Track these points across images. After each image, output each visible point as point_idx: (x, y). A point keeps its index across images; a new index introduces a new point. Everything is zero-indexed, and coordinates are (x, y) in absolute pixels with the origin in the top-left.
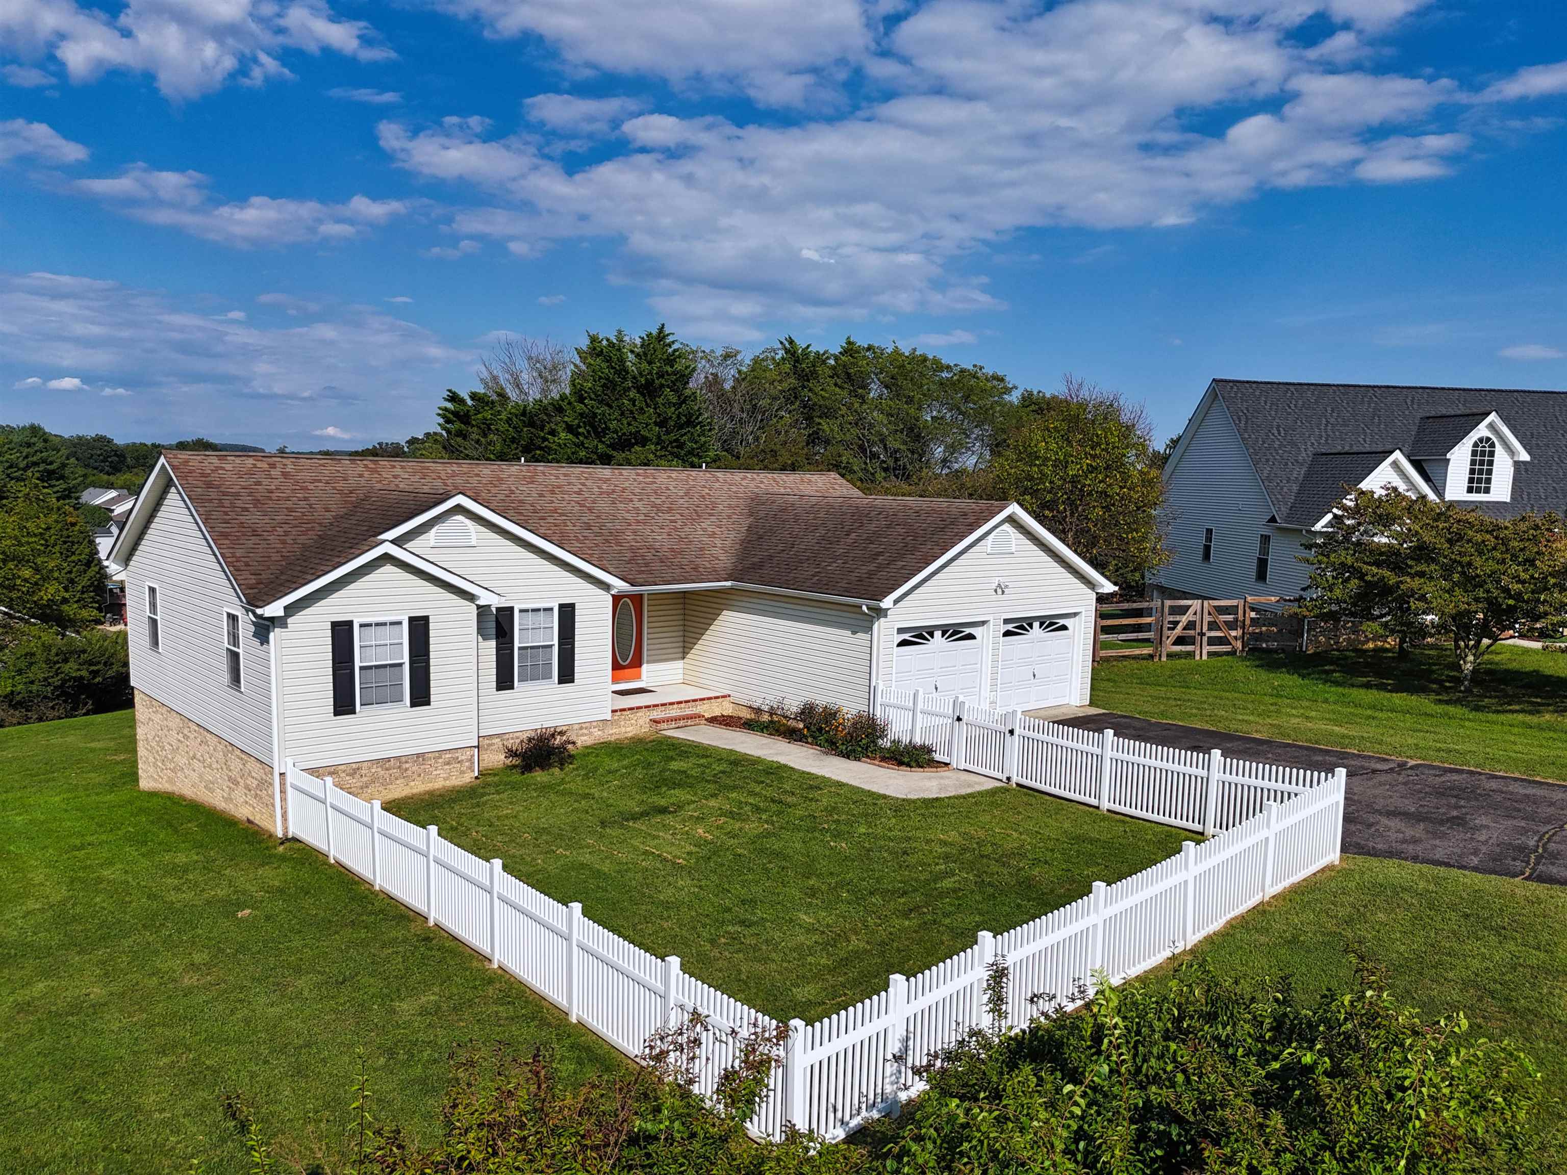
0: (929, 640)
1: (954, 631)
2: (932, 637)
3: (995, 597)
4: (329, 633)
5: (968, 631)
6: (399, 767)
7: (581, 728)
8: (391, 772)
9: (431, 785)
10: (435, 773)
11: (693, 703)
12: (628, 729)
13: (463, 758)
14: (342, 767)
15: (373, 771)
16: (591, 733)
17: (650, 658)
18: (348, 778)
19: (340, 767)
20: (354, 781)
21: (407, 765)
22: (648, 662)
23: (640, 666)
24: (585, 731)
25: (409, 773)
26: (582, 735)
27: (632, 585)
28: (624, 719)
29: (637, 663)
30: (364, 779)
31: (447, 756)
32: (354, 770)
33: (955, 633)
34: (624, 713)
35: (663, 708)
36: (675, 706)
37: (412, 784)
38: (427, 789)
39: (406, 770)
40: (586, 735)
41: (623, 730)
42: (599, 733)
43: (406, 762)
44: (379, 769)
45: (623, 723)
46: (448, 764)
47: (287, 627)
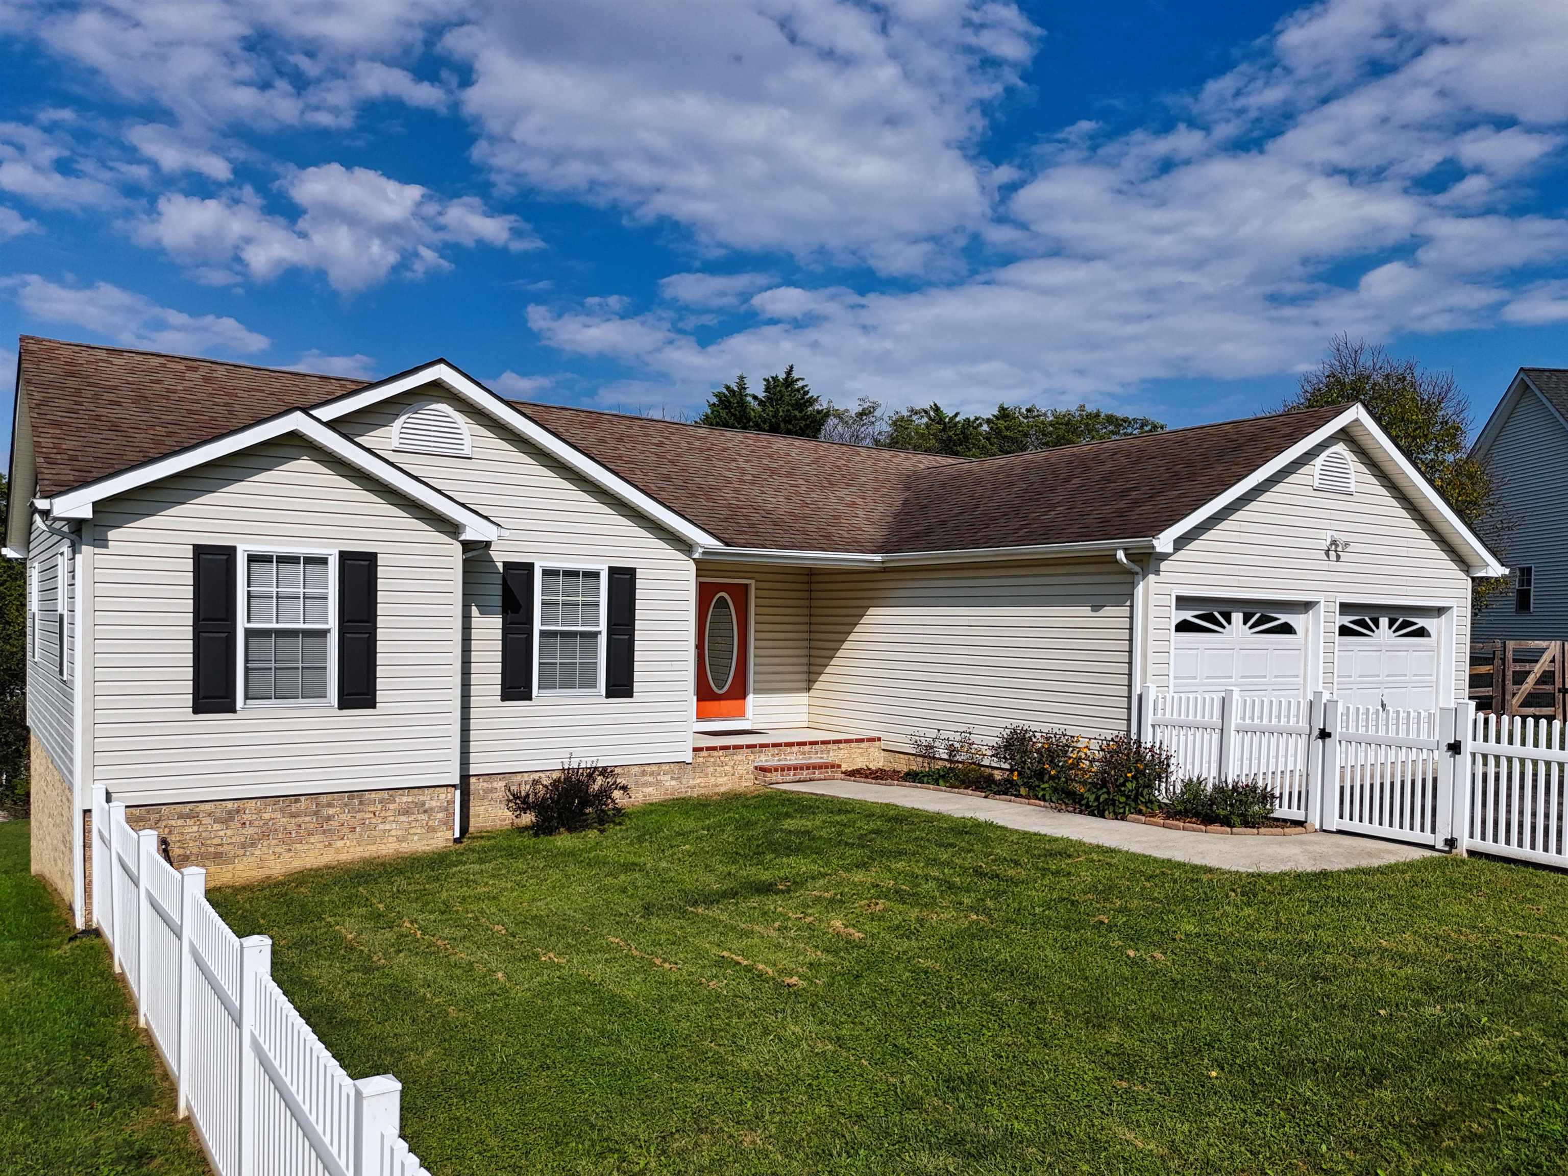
0: (1223, 627)
1: (1262, 616)
2: (1229, 622)
3: (1325, 565)
4: (189, 565)
5: (1283, 618)
6: (316, 813)
7: (644, 773)
8: (300, 820)
9: (374, 848)
10: (381, 827)
11: (824, 747)
12: (720, 780)
13: (434, 804)
14: (207, 806)
15: (267, 816)
16: (659, 782)
17: (759, 686)
18: (216, 827)
19: (203, 807)
20: (229, 832)
21: (331, 811)
22: (757, 691)
23: (744, 696)
24: (651, 779)
25: (334, 824)
26: (645, 784)
27: (727, 544)
28: (714, 763)
29: (739, 692)
30: (250, 831)
31: (405, 799)
32: (229, 812)
33: (1264, 620)
34: (715, 753)
35: (776, 750)
36: (795, 749)
37: (340, 844)
38: (367, 855)
39: (329, 818)
40: (650, 784)
41: (712, 780)
42: (673, 783)
43: (329, 805)
44: (278, 815)
45: (711, 769)
46: (407, 812)
47: (106, 547)
